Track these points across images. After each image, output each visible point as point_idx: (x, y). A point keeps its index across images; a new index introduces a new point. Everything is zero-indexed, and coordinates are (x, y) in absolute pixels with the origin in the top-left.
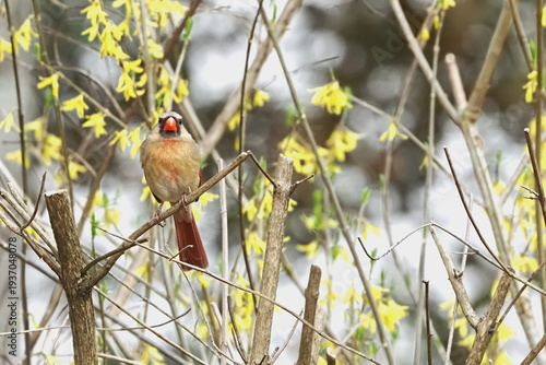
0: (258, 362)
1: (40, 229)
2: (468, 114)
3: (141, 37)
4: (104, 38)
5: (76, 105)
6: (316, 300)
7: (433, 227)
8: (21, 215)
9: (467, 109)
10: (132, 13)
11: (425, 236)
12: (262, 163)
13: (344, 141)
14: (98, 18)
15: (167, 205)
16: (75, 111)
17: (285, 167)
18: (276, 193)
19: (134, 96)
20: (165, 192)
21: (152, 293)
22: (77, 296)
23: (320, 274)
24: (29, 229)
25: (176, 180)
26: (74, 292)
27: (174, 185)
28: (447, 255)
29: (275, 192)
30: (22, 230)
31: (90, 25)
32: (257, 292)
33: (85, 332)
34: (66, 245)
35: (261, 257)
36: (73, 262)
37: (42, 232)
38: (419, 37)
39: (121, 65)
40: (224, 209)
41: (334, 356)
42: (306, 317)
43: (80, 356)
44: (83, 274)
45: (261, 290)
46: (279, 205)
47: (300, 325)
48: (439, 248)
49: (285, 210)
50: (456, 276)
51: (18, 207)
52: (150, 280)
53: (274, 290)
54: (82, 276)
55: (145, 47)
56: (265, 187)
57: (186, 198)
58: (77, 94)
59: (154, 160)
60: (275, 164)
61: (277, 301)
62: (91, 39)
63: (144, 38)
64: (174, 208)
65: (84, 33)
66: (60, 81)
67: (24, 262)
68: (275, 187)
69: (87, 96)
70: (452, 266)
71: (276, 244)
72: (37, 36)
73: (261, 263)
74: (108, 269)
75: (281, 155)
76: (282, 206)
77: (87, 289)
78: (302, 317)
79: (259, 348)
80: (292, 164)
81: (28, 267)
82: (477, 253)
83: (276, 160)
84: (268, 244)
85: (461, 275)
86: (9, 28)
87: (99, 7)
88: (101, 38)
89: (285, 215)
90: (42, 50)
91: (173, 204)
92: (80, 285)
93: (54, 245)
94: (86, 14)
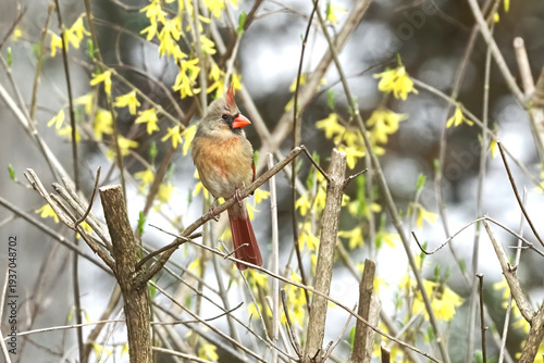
0: (312, 356)
1: (95, 224)
2: (536, 100)
3: (193, 33)
4: (163, 37)
5: (129, 100)
6: (370, 294)
7: (487, 222)
8: (75, 210)
9: (535, 94)
10: (185, 9)
11: (478, 228)
12: (315, 157)
13: (386, 123)
14: (157, 17)
15: (222, 201)
16: (127, 107)
17: (339, 162)
18: (330, 188)
19: (190, 94)
20: (217, 188)
21: (204, 288)
22: (132, 291)
23: (374, 268)
24: (83, 224)
25: (227, 176)
26: (129, 286)
27: (225, 180)
28: (501, 249)
29: (328, 187)
30: (77, 224)
31: (149, 24)
32: (310, 287)
33: (140, 326)
34: (121, 240)
35: (313, 252)
36: (128, 257)
37: (97, 227)
38: (489, 19)
39: (179, 64)
40: (274, 204)
41: (388, 350)
42: (360, 312)
43: (135, 350)
44: (138, 268)
45: (314, 284)
46: (333, 200)
47: (354, 319)
48: (493, 242)
49: (339, 204)
50: (510, 270)
51: (73, 202)
52: (202, 275)
53: (328, 284)
54: (137, 271)
55: (197, 43)
56: (318, 183)
57: (239, 192)
58: (130, 90)
59: (204, 156)
60: (329, 159)
61: (331, 297)
62: (150, 37)
63: (197, 34)
64: (227, 203)
65: (143, 32)
66: (113, 77)
67: (77, 253)
68: (329, 181)
69: (140, 92)
70: (507, 259)
71: (329, 239)
72: (89, 34)
73: (315, 258)
74: (162, 264)
75: (335, 150)
76: (335, 201)
77: (142, 283)
78: (356, 312)
79: (313, 341)
80: (345, 158)
81: (80, 259)
82: (531, 247)
83: (330, 155)
84: (322, 239)
85: (515, 270)
86: (60, 26)
87: (159, 7)
88: (160, 37)
89: (339, 210)
90: (95, 47)
91: (226, 199)
92: (134, 280)
93: (109, 239)
94: (145, 12)
